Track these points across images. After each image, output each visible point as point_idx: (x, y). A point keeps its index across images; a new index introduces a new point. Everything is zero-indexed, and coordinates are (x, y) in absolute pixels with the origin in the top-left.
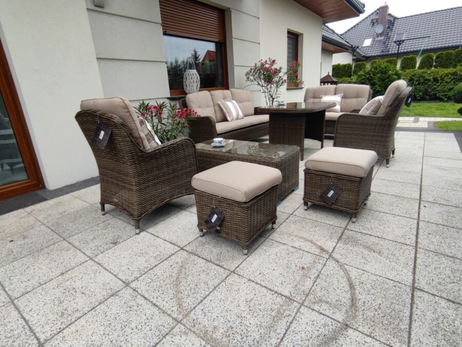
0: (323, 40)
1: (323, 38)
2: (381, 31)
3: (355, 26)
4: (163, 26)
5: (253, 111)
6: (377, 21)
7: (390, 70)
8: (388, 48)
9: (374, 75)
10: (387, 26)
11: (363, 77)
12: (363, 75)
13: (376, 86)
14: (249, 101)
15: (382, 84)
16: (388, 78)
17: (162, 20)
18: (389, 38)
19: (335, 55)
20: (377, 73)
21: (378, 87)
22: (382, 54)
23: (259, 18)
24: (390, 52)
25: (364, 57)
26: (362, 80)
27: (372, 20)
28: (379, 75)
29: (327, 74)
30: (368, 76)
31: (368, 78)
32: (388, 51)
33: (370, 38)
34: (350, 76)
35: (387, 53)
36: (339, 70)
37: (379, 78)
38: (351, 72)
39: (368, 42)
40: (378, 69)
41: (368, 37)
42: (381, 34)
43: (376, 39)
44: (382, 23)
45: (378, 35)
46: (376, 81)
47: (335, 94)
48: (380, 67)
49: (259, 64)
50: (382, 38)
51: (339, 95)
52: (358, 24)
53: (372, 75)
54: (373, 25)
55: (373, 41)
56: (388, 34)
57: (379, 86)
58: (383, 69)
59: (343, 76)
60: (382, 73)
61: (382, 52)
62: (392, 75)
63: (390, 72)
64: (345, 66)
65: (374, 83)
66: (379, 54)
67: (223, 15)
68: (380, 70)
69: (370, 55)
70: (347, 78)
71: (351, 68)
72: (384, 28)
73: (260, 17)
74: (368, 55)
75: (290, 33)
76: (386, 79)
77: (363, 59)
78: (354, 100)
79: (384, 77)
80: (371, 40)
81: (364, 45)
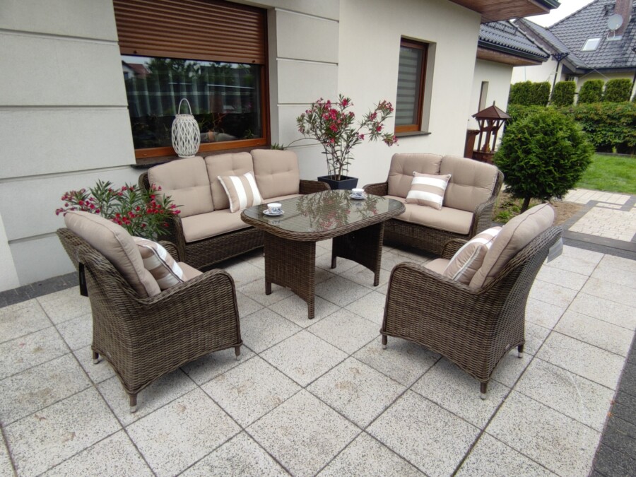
0: (479, 46)
1: (479, 42)
2: (617, 26)
3: (574, 15)
6: (614, 8)
7: (561, 129)
8: (627, 56)
9: (531, 135)
10: (630, 17)
11: (513, 136)
13: (530, 156)
15: (541, 154)
16: (555, 143)
18: (631, 39)
20: (537, 132)
21: (535, 159)
22: (614, 65)
23: (338, 21)
24: (629, 64)
25: (580, 69)
26: (510, 141)
27: (605, 6)
28: (539, 136)
29: (492, 105)
30: (520, 136)
31: (520, 140)
32: (626, 62)
33: (597, 37)
35: (623, 65)
37: (538, 141)
39: (592, 44)
40: (541, 124)
41: (594, 35)
42: (617, 32)
43: (608, 39)
44: (621, 13)
45: (611, 33)
46: (532, 146)
47: (439, 173)
48: (544, 122)
50: (619, 38)
51: (444, 176)
52: (579, 12)
53: (527, 135)
54: (606, 14)
55: (603, 42)
56: (630, 32)
57: (536, 156)
58: (549, 125)
60: (545, 134)
61: (614, 62)
62: (564, 138)
63: (560, 134)
64: (538, 85)
65: (530, 149)
66: (608, 65)
67: (264, 17)
68: (542, 127)
69: (593, 66)
71: (548, 90)
72: (624, 21)
73: (340, 20)
74: (589, 66)
75: (405, 40)
76: (550, 146)
77: (579, 72)
78: (469, 189)
79: (546, 142)
80: (598, 40)
81: (585, 48)
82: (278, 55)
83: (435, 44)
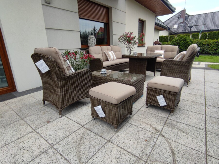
0: (155, 24)
1: (155, 23)
2: (182, 21)
3: (170, 19)
4: (79, 14)
5: (121, 57)
6: (180, 17)
8: (185, 29)
9: (180, 41)
10: (185, 19)
11: (175, 42)
12: (175, 41)
13: (181, 47)
14: (119, 51)
15: (184, 46)
16: (187, 43)
17: (79, 11)
18: (186, 25)
19: (160, 32)
20: (181, 40)
21: (182, 47)
22: (182, 32)
23: (125, 13)
24: (186, 31)
25: (174, 33)
26: (174, 43)
27: (178, 16)
28: (182, 41)
29: (157, 40)
31: (177, 43)
32: (185, 31)
34: (167, 42)
35: (185, 32)
36: (162, 38)
37: (182, 43)
38: (168, 40)
39: (176, 26)
40: (182, 38)
41: (176, 24)
42: (182, 23)
43: (180, 25)
44: (183, 18)
45: (181, 23)
46: (181, 44)
47: (161, 50)
48: (183, 38)
49: (125, 34)
50: (183, 24)
51: (163, 50)
52: (171, 18)
53: (179, 41)
54: (179, 18)
55: (179, 26)
56: (185, 23)
57: (182, 46)
58: (184, 38)
59: (164, 41)
60: (184, 40)
61: (183, 31)
62: (189, 41)
63: (188, 40)
64: (165, 37)
65: (180, 45)
66: (181, 32)
67: (108, 11)
68: (183, 39)
69: (177, 32)
70: (166, 43)
71: (168, 38)
72: (184, 20)
74: (176, 32)
75: (140, 20)
76: (186, 44)
77: (174, 34)
78: (170, 53)
79: (185, 43)
80: (177, 25)
81: (174, 28)
82: (113, 21)
83: (146, 21)
